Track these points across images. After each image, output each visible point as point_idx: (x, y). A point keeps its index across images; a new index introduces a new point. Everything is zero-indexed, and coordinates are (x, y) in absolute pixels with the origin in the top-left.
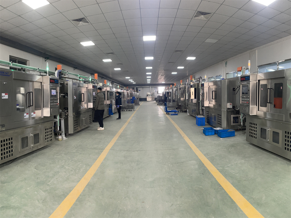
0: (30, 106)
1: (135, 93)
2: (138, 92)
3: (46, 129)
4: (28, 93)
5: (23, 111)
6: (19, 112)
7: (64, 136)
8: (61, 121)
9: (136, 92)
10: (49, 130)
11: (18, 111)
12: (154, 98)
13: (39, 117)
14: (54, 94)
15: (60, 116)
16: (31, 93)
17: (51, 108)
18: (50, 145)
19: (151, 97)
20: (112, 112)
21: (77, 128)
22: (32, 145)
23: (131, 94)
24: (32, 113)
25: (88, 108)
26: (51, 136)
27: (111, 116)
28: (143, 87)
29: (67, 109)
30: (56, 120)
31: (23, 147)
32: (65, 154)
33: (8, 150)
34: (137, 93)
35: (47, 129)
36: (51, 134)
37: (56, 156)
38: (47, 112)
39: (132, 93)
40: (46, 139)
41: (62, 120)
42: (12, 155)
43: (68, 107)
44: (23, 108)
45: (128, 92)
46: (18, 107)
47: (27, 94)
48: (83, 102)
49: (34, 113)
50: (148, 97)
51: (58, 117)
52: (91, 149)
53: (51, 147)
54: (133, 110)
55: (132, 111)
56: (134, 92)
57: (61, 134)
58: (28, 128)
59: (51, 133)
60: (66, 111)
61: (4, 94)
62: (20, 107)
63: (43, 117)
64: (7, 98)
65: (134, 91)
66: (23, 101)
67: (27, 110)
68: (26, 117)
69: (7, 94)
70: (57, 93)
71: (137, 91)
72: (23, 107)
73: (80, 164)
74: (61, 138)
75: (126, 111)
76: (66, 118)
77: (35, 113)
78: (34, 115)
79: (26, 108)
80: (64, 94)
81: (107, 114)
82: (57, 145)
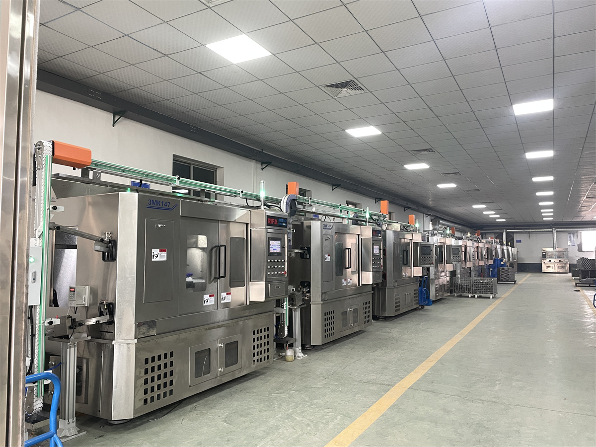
0: (219, 277)
1: (505, 248)
2: (512, 246)
3: (254, 332)
4: (216, 247)
5: (203, 289)
6: (192, 291)
7: (298, 349)
8: (293, 312)
9: (507, 245)
10: (263, 334)
11: (189, 289)
12: (566, 263)
13: (240, 303)
14: (275, 251)
15: (292, 301)
16: (222, 249)
17: (267, 283)
18: (265, 371)
19: (558, 260)
20: (428, 297)
21: (331, 332)
22: (220, 370)
23: (489, 251)
24: (222, 294)
25: (361, 285)
26: (268, 349)
27: (426, 307)
28: (529, 232)
29: (309, 285)
30: (280, 310)
31: (198, 374)
32: (296, 391)
33: (161, 382)
34: (510, 248)
35: (258, 331)
36: (268, 344)
37: (277, 393)
38: (257, 292)
39: (493, 249)
40: (254, 356)
41: (295, 311)
42: (171, 392)
43: (309, 281)
44: (202, 283)
45: (481, 245)
46: (189, 279)
47: (212, 249)
48: (348, 268)
49: (227, 294)
50: (548, 260)
51: (286, 305)
52: (360, 381)
53: (266, 374)
54: (491, 297)
55: (489, 298)
56: (498, 247)
57: (291, 346)
58: (213, 328)
59: (268, 342)
60: (304, 290)
61: (158, 250)
62: (195, 281)
63: (248, 304)
64: (165, 259)
65: (502, 244)
66: (202, 265)
67: (212, 287)
68: (208, 304)
69: (165, 251)
70: (283, 247)
71: (511, 242)
72: (203, 281)
73: (330, 414)
74: (293, 354)
75: (471, 297)
76: (305, 305)
77: (230, 294)
78: (228, 299)
79: (210, 283)
80: (301, 249)
81: (414, 303)
82: (282, 370)
